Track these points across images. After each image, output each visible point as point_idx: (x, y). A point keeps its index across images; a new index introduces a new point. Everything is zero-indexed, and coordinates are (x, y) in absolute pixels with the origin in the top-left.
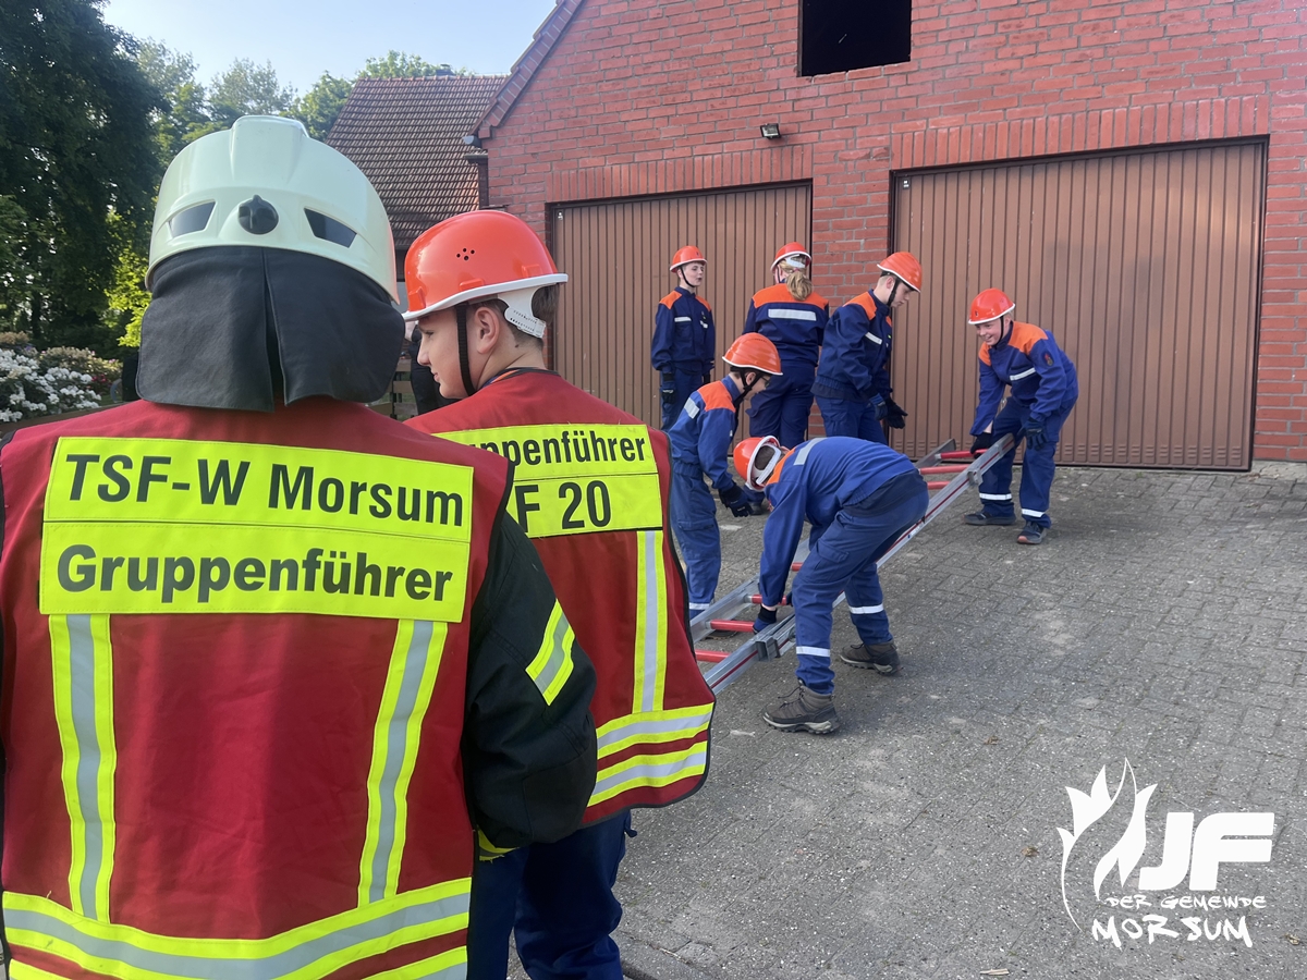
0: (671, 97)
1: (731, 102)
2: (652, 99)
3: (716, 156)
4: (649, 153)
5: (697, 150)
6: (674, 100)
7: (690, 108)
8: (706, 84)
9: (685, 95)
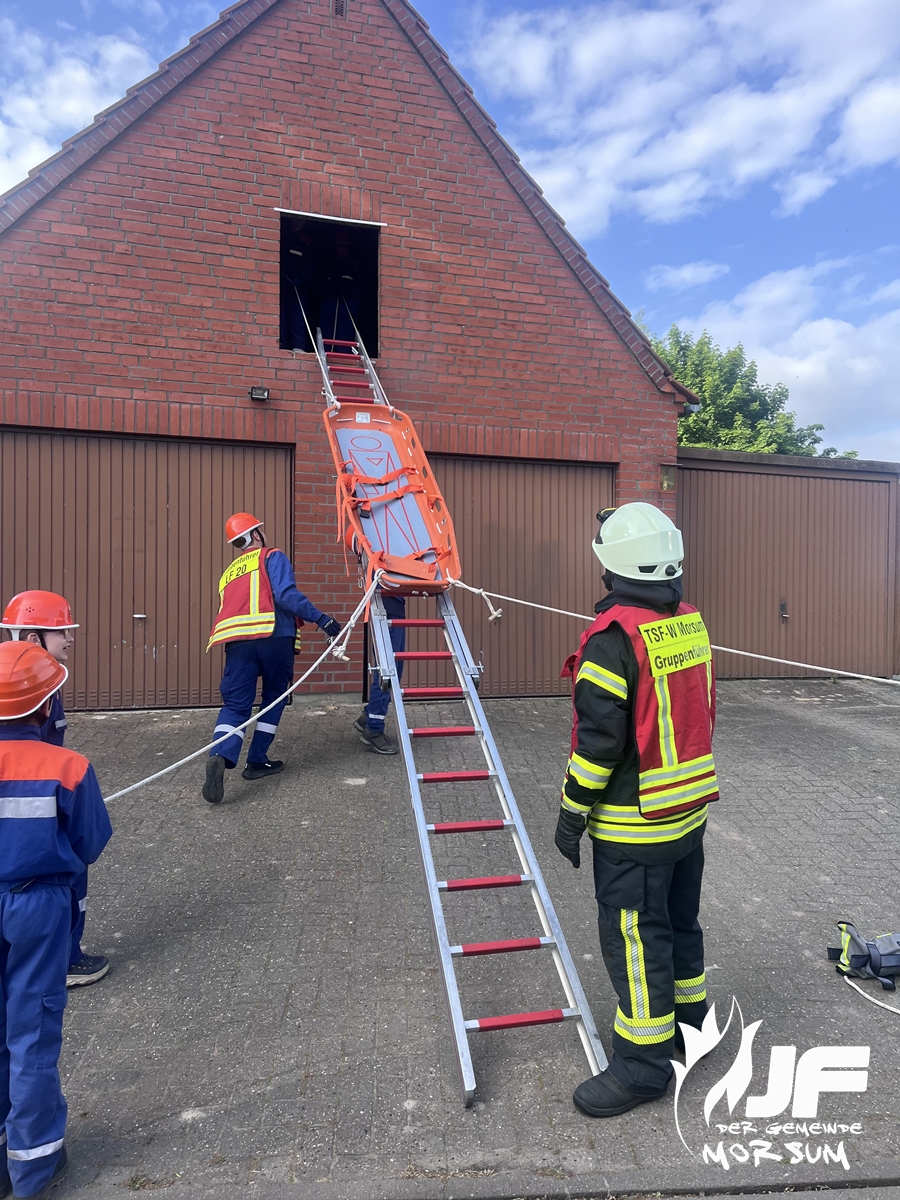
0: (143, 337)
1: (211, 357)
2: (118, 334)
3: (195, 406)
4: (115, 390)
5: (173, 396)
6: (146, 341)
7: (164, 353)
8: (185, 334)
9: (159, 339)
